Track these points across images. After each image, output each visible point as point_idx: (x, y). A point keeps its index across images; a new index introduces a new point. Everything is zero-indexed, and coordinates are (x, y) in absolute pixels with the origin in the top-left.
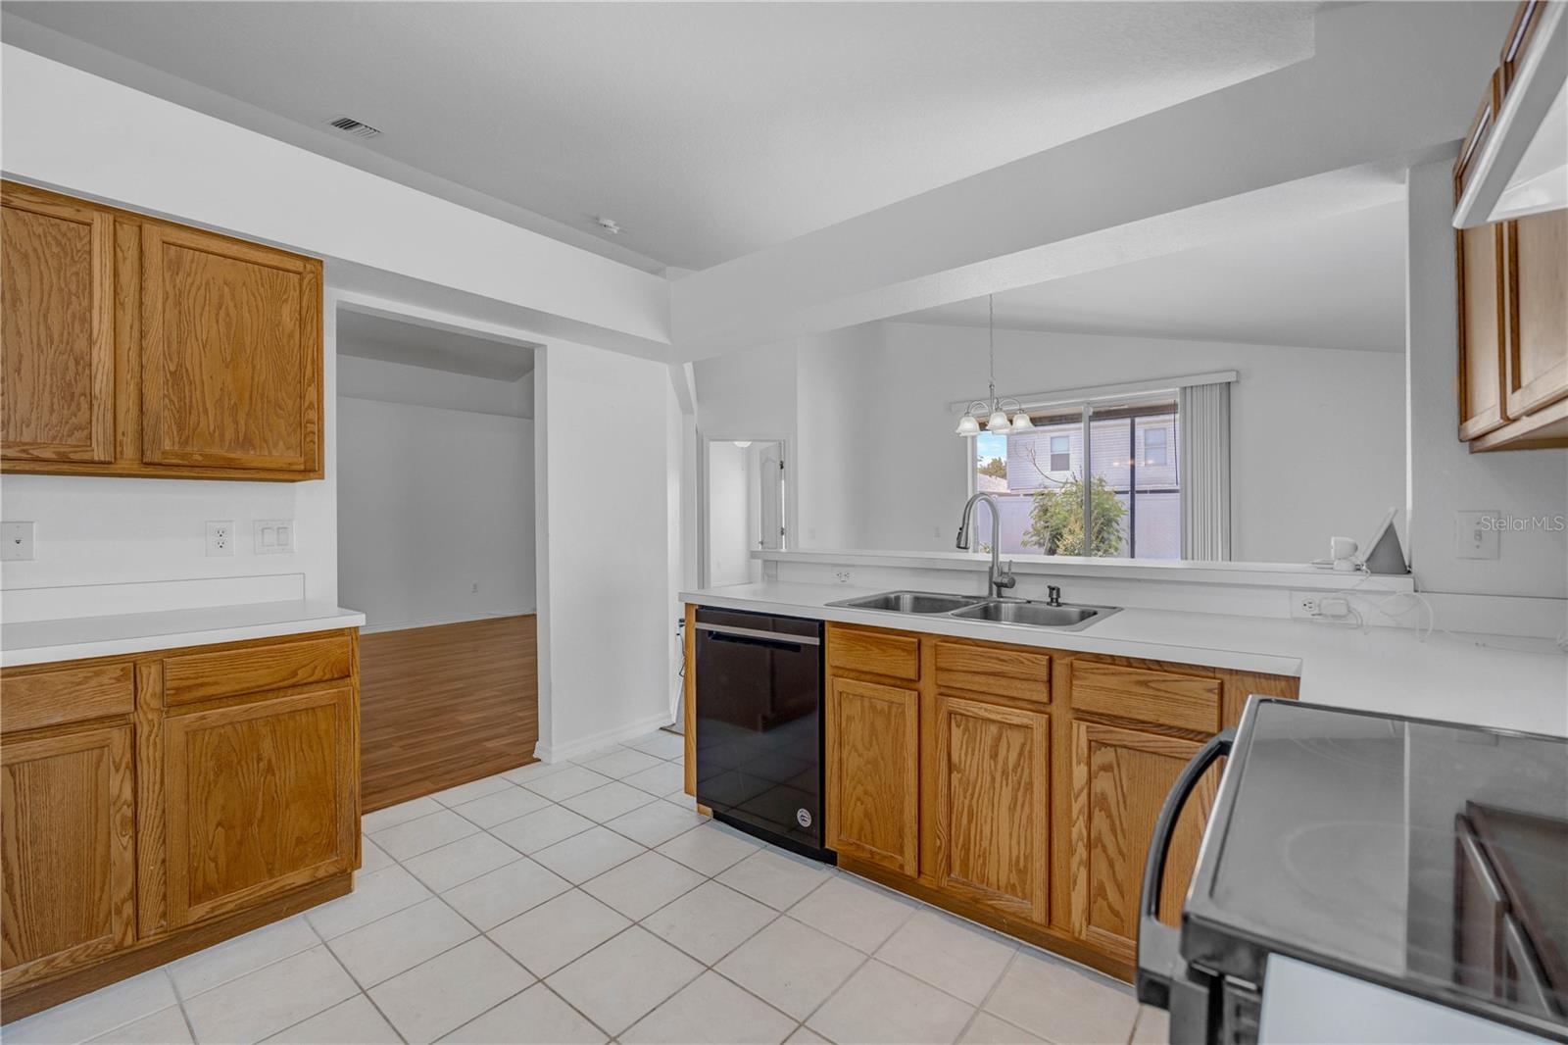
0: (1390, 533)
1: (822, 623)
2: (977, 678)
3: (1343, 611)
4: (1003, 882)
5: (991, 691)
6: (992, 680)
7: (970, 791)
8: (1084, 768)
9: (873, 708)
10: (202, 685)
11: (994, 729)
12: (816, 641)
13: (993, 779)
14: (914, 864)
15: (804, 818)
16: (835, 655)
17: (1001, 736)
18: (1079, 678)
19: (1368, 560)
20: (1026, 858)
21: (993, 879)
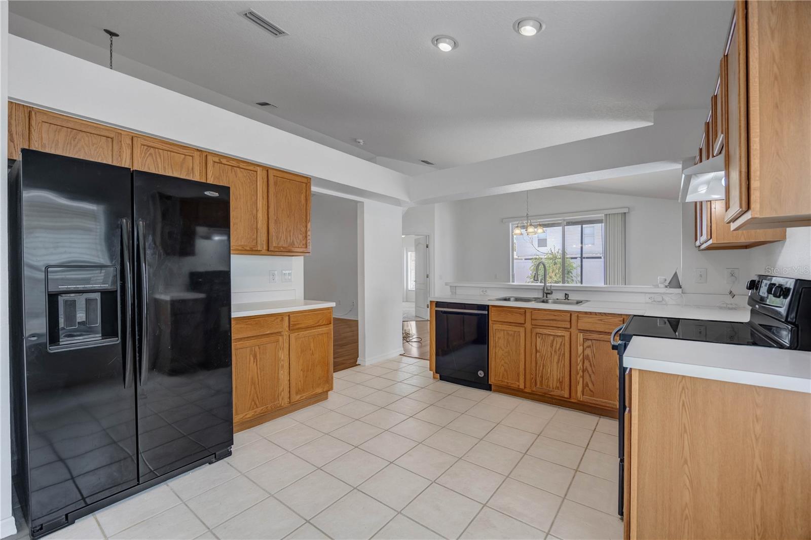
0: (676, 275)
1: (488, 306)
2: (546, 322)
3: (661, 300)
4: (554, 387)
5: (552, 325)
6: (551, 322)
7: (543, 358)
8: (582, 347)
9: (508, 334)
10: (298, 324)
11: (552, 338)
12: (486, 312)
13: (551, 354)
14: (523, 384)
15: (481, 374)
16: (493, 316)
17: (554, 339)
18: (580, 320)
19: (669, 284)
20: (562, 377)
21: (551, 386)
